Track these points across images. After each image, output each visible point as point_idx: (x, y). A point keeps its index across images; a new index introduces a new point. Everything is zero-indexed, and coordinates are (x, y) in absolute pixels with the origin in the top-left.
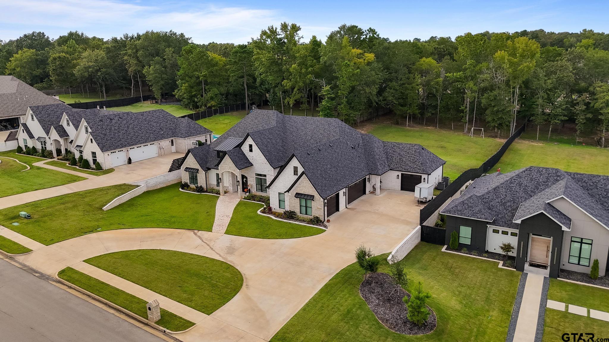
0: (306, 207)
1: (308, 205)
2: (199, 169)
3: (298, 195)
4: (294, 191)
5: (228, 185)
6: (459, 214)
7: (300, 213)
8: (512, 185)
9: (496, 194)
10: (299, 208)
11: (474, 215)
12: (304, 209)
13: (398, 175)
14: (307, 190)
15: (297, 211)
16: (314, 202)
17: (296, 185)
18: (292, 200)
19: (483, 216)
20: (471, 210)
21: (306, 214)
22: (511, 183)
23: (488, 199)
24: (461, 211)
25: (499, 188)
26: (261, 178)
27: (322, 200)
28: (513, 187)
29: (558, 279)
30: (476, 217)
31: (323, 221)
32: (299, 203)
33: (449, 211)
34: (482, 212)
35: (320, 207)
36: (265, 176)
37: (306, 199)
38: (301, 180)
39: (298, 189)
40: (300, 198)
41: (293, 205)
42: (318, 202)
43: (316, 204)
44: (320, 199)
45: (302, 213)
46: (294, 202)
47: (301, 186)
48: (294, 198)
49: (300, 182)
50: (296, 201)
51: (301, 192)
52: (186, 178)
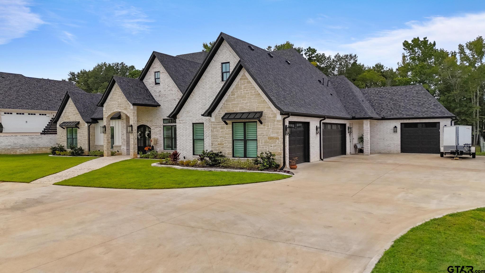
0: (245, 141)
1: (250, 136)
2: (80, 122)
3: (229, 118)
4: (220, 111)
5: (120, 144)
7: (233, 157)
10: (231, 145)
12: (240, 146)
13: (396, 127)
14: (247, 103)
15: (227, 151)
16: (262, 126)
17: (225, 97)
18: (217, 131)
21: (245, 156)
26: (171, 126)
27: (280, 117)
31: (282, 165)
32: (231, 135)
35: (275, 135)
37: (245, 123)
38: (236, 83)
39: (229, 104)
40: (233, 123)
41: (219, 140)
42: (271, 124)
43: (267, 129)
44: (275, 117)
45: (237, 155)
46: (221, 134)
47: (236, 96)
48: (220, 126)
49: (234, 89)
50: (226, 131)
51: (235, 110)
52: (63, 139)
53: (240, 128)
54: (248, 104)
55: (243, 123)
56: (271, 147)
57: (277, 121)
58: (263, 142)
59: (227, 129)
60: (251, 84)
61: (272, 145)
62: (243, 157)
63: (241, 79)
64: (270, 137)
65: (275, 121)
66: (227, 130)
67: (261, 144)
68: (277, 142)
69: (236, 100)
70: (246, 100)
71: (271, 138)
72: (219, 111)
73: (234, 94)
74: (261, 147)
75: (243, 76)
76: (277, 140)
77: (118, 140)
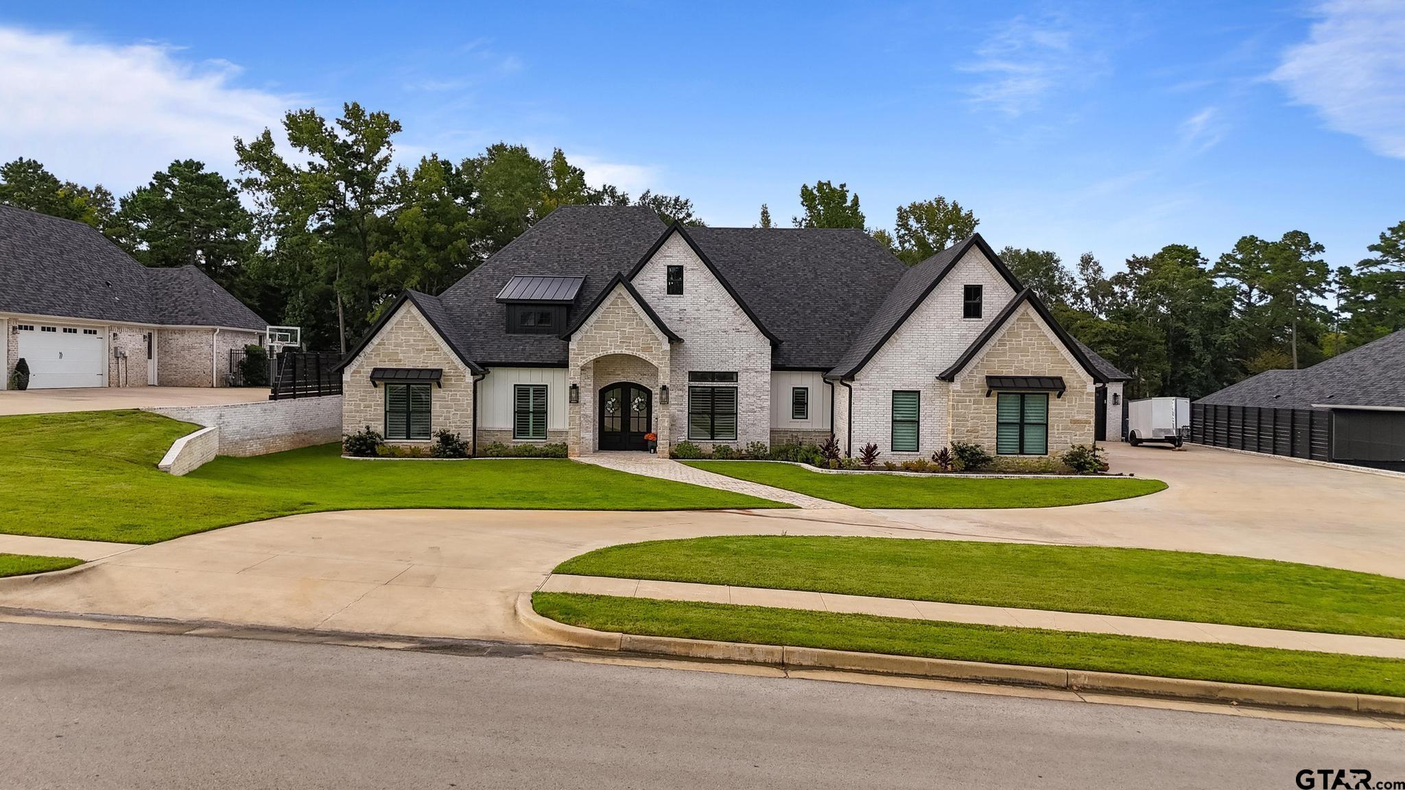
0: (1022, 426)
1: (1033, 418)
3: (997, 384)
4: (976, 374)
7: (999, 453)
10: (995, 432)
12: (1011, 434)
14: (1030, 361)
15: (988, 444)
16: (1059, 401)
17: (986, 349)
21: (1021, 452)
26: (712, 388)
27: (1092, 388)
32: (994, 414)
36: (731, 376)
37: (1023, 395)
38: (1009, 325)
39: (992, 361)
40: (999, 393)
41: (969, 424)
42: (1076, 399)
43: (1069, 406)
44: (1085, 387)
45: (1005, 451)
46: (973, 413)
47: (1007, 347)
48: (972, 398)
49: (1004, 336)
50: (984, 407)
51: (1005, 372)
52: (370, 413)
53: (1012, 404)
54: (1033, 363)
55: (1019, 396)
56: (1076, 435)
57: (1087, 393)
58: (1060, 428)
59: (986, 404)
60: (1040, 329)
61: (1078, 432)
62: (1018, 452)
63: (1018, 320)
64: (1074, 420)
65: (1083, 393)
66: (988, 407)
67: (1056, 431)
68: (1086, 428)
69: (1008, 354)
70: (1028, 356)
71: (1075, 422)
72: (971, 372)
73: (1005, 345)
74: (1057, 436)
75: (1023, 315)
76: (1087, 425)
77: (560, 416)
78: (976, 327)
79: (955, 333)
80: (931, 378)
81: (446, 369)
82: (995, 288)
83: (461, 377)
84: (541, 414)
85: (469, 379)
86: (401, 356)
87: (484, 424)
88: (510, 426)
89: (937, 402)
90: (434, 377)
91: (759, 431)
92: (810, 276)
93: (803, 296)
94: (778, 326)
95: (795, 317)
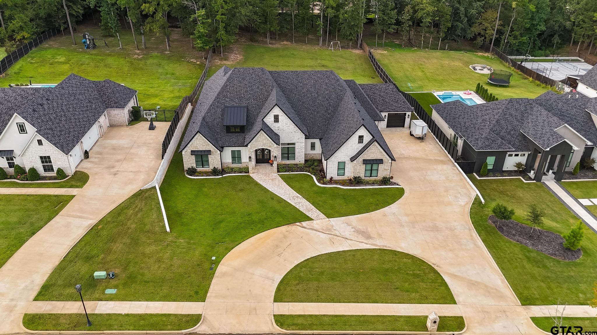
0: (372, 170)
1: (374, 168)
3: (365, 162)
6: (490, 148)
7: (365, 177)
8: (506, 116)
9: (500, 126)
10: (364, 172)
11: (500, 147)
12: (369, 172)
13: (385, 116)
15: (362, 175)
17: (364, 153)
19: (506, 147)
20: (495, 144)
21: (371, 176)
22: (505, 115)
23: (497, 131)
24: (489, 146)
25: (499, 120)
26: (288, 147)
27: (390, 161)
28: (508, 118)
29: (562, 181)
30: (502, 149)
32: (365, 168)
33: (482, 147)
34: (503, 143)
35: (388, 168)
36: (294, 144)
38: (370, 147)
41: (358, 171)
42: (386, 164)
43: (384, 166)
46: (359, 168)
47: (369, 152)
48: (359, 165)
50: (362, 167)
51: (368, 158)
52: (191, 162)
53: (369, 166)
55: (371, 164)
58: (381, 171)
60: (378, 148)
61: (386, 172)
63: (373, 146)
64: (385, 169)
65: (388, 163)
68: (388, 171)
69: (369, 154)
70: (374, 154)
72: (360, 158)
74: (380, 173)
75: (374, 144)
77: (245, 159)
78: (362, 146)
79: (356, 147)
80: (349, 159)
81: (212, 150)
82: (367, 136)
83: (216, 152)
84: (240, 157)
85: (219, 152)
86: (198, 147)
87: (223, 161)
88: (231, 161)
89: (350, 164)
90: (209, 152)
91: (301, 158)
92: (316, 96)
93: (314, 106)
94: (307, 120)
95: (311, 116)
